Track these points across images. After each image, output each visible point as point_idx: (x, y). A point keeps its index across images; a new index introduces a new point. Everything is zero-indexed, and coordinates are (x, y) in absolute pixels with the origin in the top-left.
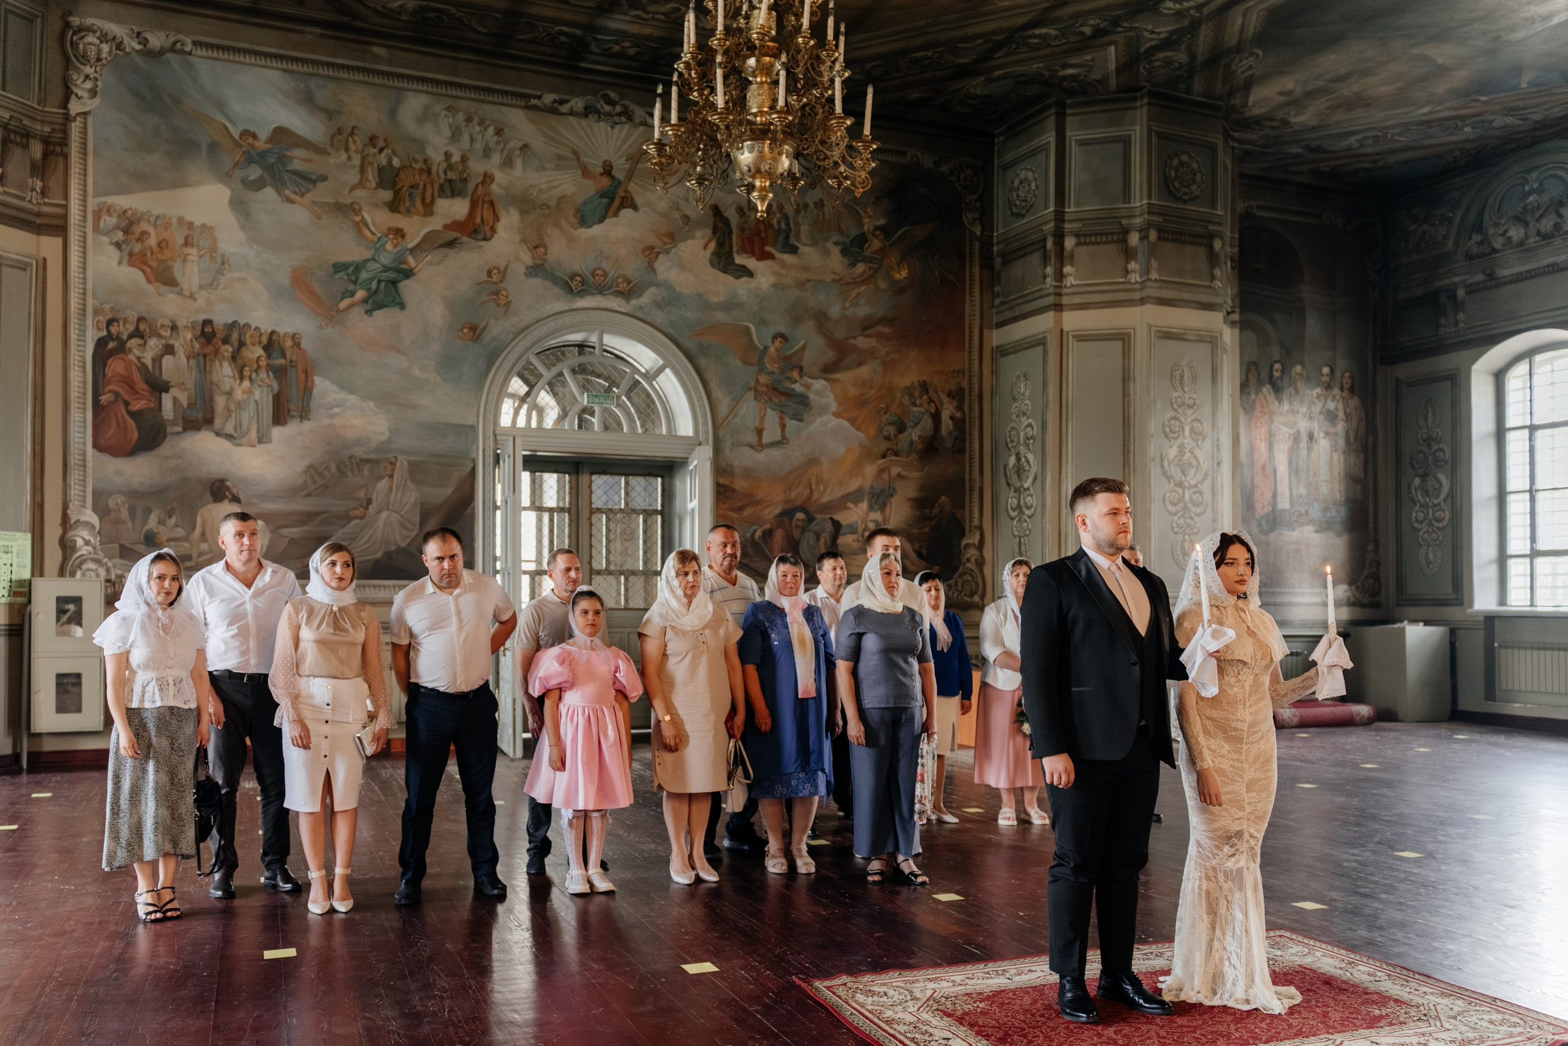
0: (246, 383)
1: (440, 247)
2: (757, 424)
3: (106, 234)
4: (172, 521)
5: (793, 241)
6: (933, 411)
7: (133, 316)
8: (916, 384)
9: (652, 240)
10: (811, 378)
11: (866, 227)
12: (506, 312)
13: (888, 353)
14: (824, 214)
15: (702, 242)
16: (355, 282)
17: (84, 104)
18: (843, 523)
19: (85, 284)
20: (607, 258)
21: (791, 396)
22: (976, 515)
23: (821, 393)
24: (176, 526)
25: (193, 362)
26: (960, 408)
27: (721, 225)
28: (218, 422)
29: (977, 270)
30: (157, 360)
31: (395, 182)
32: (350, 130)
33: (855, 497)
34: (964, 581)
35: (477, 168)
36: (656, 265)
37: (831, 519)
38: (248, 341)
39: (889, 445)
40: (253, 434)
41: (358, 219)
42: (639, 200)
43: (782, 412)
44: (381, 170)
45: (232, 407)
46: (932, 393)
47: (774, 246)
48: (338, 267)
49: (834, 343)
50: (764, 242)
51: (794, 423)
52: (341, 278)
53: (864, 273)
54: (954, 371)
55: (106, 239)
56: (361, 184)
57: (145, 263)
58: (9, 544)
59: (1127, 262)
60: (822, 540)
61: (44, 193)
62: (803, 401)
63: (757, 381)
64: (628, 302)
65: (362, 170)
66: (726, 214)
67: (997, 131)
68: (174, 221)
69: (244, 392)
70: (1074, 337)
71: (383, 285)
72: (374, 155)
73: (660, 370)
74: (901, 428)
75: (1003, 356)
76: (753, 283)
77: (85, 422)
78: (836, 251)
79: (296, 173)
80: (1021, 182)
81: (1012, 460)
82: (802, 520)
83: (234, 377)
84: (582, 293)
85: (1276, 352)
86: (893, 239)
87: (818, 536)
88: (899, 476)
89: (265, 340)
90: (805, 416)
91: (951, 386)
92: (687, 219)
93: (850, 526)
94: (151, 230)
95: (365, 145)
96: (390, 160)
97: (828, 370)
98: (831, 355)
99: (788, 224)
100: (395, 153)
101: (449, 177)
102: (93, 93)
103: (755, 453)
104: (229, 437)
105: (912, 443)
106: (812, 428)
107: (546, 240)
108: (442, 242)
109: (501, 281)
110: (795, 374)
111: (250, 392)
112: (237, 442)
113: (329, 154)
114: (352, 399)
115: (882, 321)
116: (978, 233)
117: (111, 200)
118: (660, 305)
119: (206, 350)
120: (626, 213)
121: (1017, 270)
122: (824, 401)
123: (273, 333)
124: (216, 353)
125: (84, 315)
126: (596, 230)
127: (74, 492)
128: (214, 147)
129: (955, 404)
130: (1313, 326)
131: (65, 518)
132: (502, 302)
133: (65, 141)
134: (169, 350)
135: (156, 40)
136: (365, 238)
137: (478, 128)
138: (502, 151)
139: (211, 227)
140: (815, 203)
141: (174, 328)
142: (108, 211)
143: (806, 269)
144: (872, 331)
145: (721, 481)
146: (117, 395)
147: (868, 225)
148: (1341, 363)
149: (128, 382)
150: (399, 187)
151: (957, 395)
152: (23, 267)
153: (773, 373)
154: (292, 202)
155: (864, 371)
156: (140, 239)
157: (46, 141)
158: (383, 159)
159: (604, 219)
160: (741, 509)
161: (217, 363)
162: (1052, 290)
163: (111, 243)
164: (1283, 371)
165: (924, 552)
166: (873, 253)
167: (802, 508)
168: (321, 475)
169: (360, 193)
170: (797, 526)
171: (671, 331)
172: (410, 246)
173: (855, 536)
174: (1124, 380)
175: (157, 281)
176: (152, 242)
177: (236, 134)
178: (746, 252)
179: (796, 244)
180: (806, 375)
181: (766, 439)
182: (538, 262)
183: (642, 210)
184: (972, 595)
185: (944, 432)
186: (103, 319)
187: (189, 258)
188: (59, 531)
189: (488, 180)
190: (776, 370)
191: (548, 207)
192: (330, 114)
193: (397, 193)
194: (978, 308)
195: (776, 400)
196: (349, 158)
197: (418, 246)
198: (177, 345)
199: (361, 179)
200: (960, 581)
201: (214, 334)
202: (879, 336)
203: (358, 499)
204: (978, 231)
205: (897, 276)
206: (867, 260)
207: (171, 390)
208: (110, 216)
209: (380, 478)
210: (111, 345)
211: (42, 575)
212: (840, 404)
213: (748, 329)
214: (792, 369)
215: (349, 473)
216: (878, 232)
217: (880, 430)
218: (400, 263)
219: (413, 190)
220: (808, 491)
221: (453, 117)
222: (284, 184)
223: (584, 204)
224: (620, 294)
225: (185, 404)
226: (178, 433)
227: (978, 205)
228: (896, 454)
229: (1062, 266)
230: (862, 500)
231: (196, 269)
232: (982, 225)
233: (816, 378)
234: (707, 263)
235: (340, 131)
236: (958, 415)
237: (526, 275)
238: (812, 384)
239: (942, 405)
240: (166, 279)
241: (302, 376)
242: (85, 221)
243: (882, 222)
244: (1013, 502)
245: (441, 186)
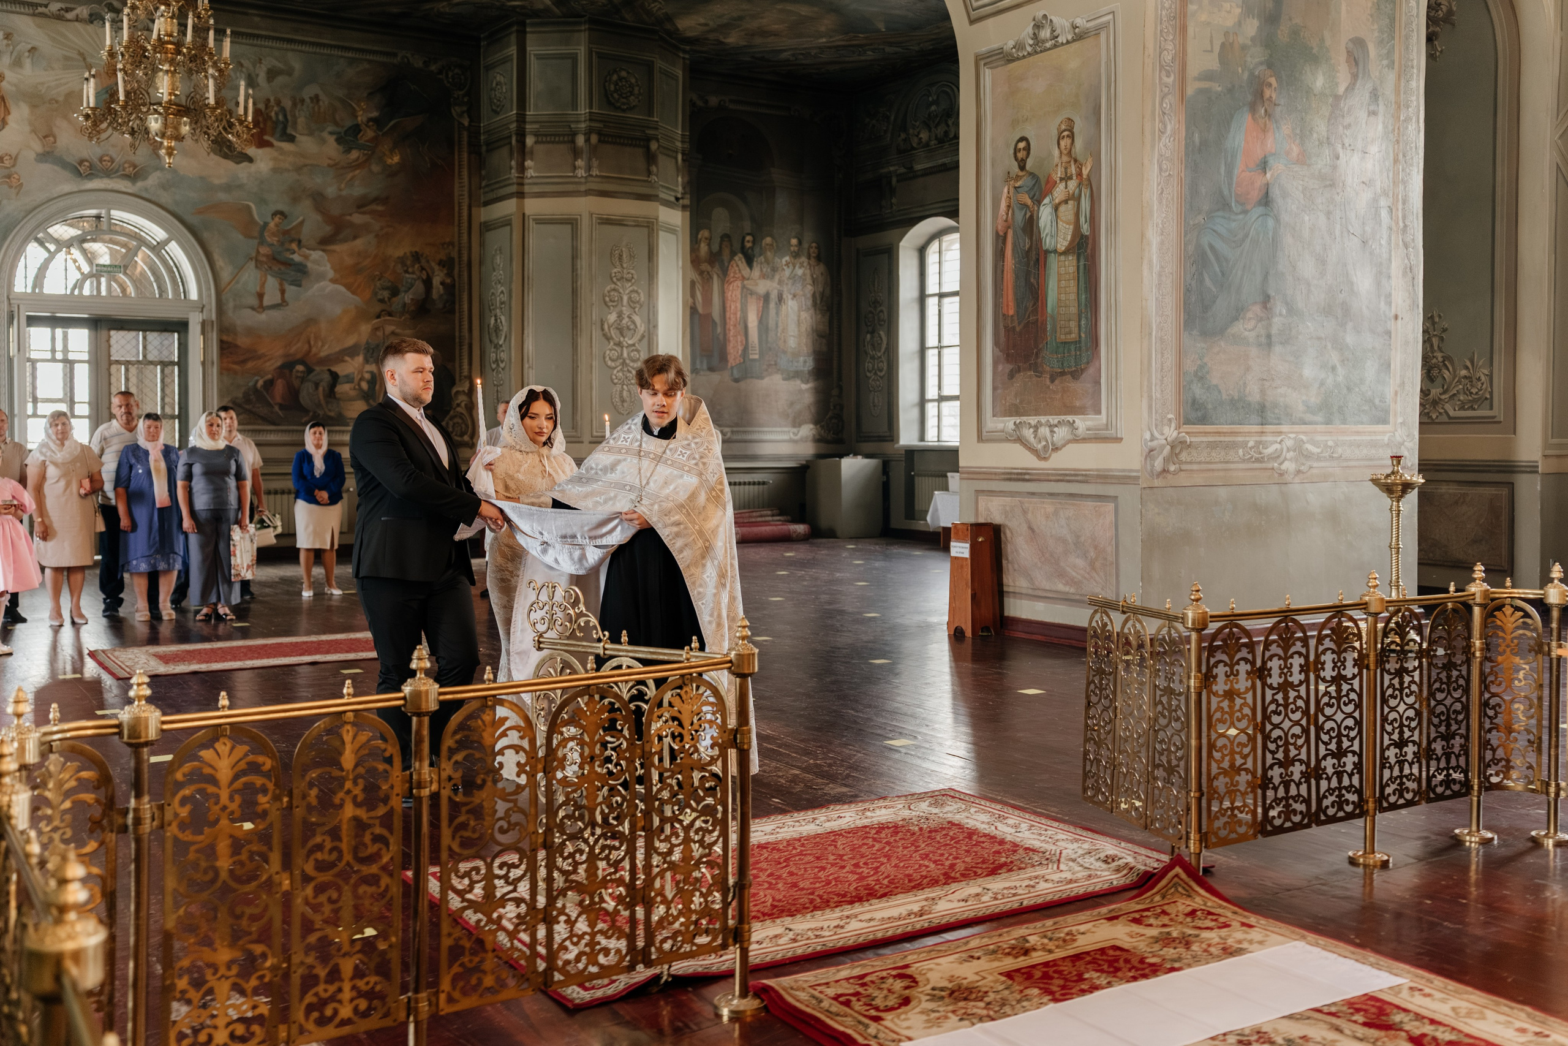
2: (258, 289)
5: (290, 131)
6: (425, 277)
8: (409, 255)
10: (308, 249)
12: (18, 193)
13: (382, 228)
14: (319, 108)
18: (340, 373)
20: (112, 146)
21: (291, 265)
22: (466, 366)
23: (318, 261)
26: (450, 274)
29: (465, 155)
33: (352, 351)
37: (330, 370)
39: (383, 307)
43: (280, 278)
46: (423, 262)
47: (272, 135)
49: (329, 219)
50: (262, 132)
51: (293, 287)
53: (359, 158)
54: (444, 243)
59: (575, 159)
60: (321, 388)
62: (301, 270)
63: (258, 252)
64: (134, 185)
67: (483, 36)
70: (533, 220)
73: (166, 242)
74: (395, 292)
75: (486, 232)
76: (253, 168)
78: (331, 140)
80: (497, 84)
81: (493, 321)
82: (302, 372)
84: (90, 176)
85: (747, 226)
86: (386, 129)
87: (317, 385)
88: (393, 333)
90: (303, 283)
91: (442, 256)
93: (347, 376)
97: (324, 242)
98: (328, 229)
99: (285, 116)
103: (257, 314)
105: (405, 305)
106: (310, 293)
107: (55, 130)
109: (13, 166)
110: (294, 246)
115: (376, 200)
116: (468, 124)
118: (164, 186)
121: (494, 159)
122: (321, 269)
129: (446, 272)
130: (782, 204)
132: (15, 184)
138: (12, 53)
140: (311, 99)
143: (303, 155)
144: (367, 209)
145: (225, 338)
147: (361, 118)
148: (808, 236)
151: (448, 264)
153: (273, 245)
155: (359, 243)
160: (244, 362)
162: (516, 180)
164: (754, 242)
166: (367, 141)
167: (302, 362)
170: (297, 377)
171: (177, 209)
173: (352, 385)
174: (573, 258)
179: (293, 133)
181: (267, 301)
182: (47, 149)
184: (462, 435)
185: (435, 295)
190: (275, 243)
191: (57, 102)
194: (466, 189)
195: (276, 268)
202: (372, 213)
204: (466, 122)
205: (389, 161)
206: (360, 148)
212: (335, 271)
213: (248, 208)
214: (292, 241)
216: (371, 123)
217: (375, 294)
220: (306, 347)
224: (127, 177)
227: (466, 99)
228: (390, 315)
229: (524, 159)
230: (359, 354)
232: (470, 117)
233: (314, 250)
234: (207, 150)
236: (448, 281)
237: (36, 161)
238: (310, 255)
239: (434, 272)
243: (375, 114)
244: (493, 355)
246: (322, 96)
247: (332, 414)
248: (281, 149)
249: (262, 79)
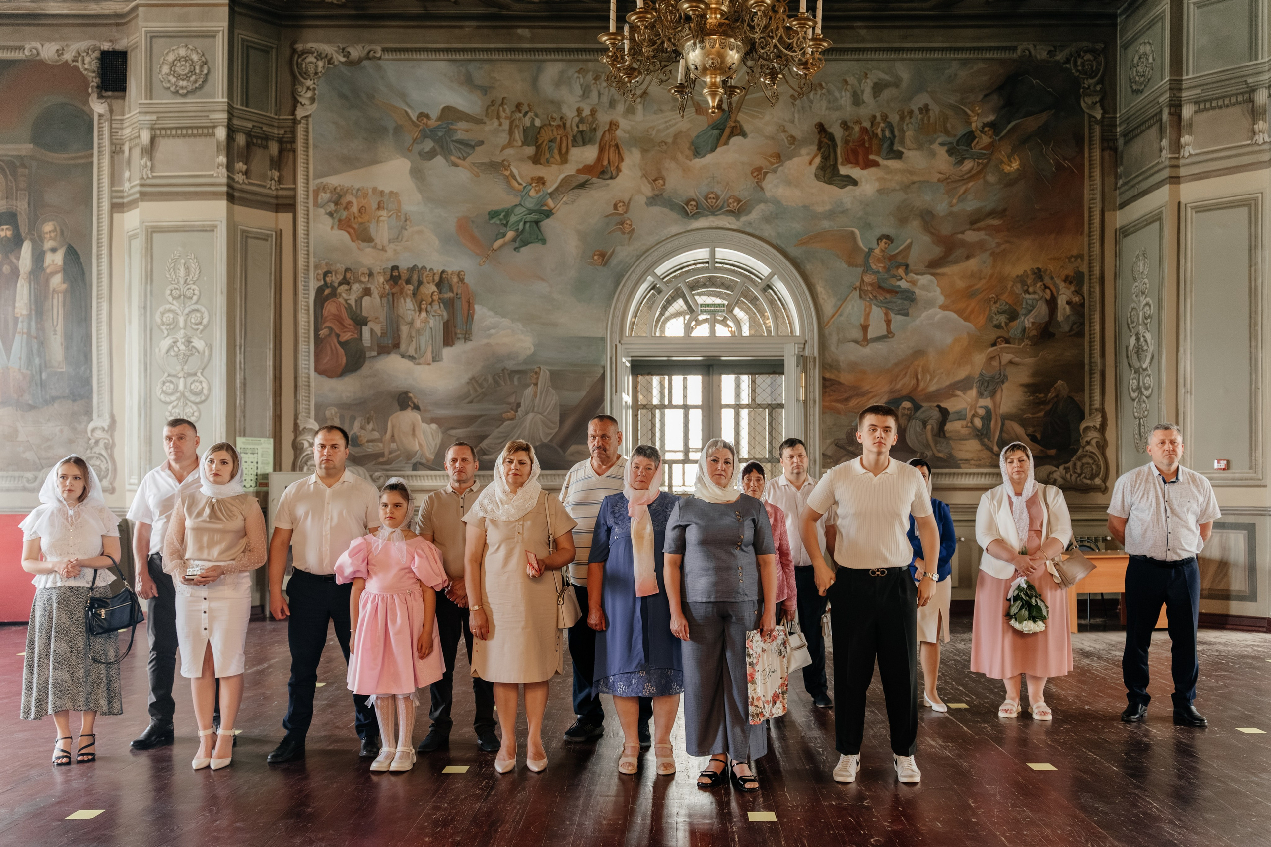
0: (424, 314)
1: (574, 188)
2: (862, 321)
3: (322, 207)
4: (370, 426)
5: (897, 147)
6: (1048, 297)
7: (341, 267)
8: (1029, 272)
9: (760, 162)
10: (916, 274)
11: (974, 125)
12: (630, 239)
13: (998, 245)
14: (929, 118)
15: (808, 158)
16: (506, 225)
17: (307, 110)
18: (951, 410)
19: (308, 246)
20: (718, 182)
21: (897, 292)
22: (1097, 398)
23: (928, 287)
24: (373, 430)
25: (384, 300)
26: (1078, 292)
27: (826, 141)
28: (403, 347)
29: (1097, 154)
30: (359, 301)
31: (537, 138)
32: (500, 102)
33: (964, 385)
34: (1083, 465)
35: (604, 118)
36: (764, 184)
37: (939, 406)
38: (425, 280)
39: (1000, 333)
40: (429, 355)
41: (507, 173)
42: (747, 127)
43: (886, 308)
44: (525, 130)
45: (413, 334)
46: (1047, 280)
47: (878, 154)
48: (493, 215)
49: (939, 239)
50: (868, 151)
51: (899, 317)
52: (495, 223)
53: (972, 169)
54: (1072, 256)
55: (322, 211)
56: (510, 145)
57: (350, 226)
58: (256, 447)
59: (1255, 124)
60: (929, 427)
61: (280, 181)
62: (909, 297)
63: (863, 281)
64: (738, 220)
65: (511, 132)
66: (830, 130)
67: (1119, 12)
68: (370, 191)
69: (422, 322)
70: (1192, 208)
71: (528, 225)
72: (520, 119)
73: (772, 278)
74: (1013, 315)
75: (1125, 236)
77: (309, 352)
78: (942, 152)
79: (460, 142)
80: (1140, 58)
81: (1133, 341)
82: (908, 409)
83: (414, 310)
84: (696, 216)
86: (1002, 134)
87: (925, 424)
88: (1011, 362)
89: (437, 278)
90: (910, 311)
91: (1069, 271)
92: (793, 139)
93: (957, 413)
94: (354, 200)
95: (513, 112)
96: (533, 121)
97: (934, 265)
98: (937, 251)
99: (892, 132)
100: (536, 115)
101: (581, 129)
102: (312, 100)
103: (861, 348)
104: (411, 358)
105: (1024, 330)
106: (918, 322)
107: (664, 173)
108: (575, 184)
109: (626, 213)
110: (901, 272)
111: (426, 321)
112: (417, 361)
113: (485, 123)
114: (506, 322)
115: (992, 214)
116: (1099, 117)
117: (325, 180)
118: (767, 219)
119: (394, 290)
120: (736, 140)
121: (1137, 147)
122: (930, 295)
123: (443, 272)
124: (401, 292)
125: (308, 270)
126: (709, 158)
127: (302, 407)
128: (398, 130)
129: (1073, 288)
131: (296, 425)
132: (627, 230)
133: (293, 141)
134: (367, 292)
135: (356, 52)
136: (512, 188)
137: (605, 84)
138: (625, 101)
139: (396, 193)
140: (920, 109)
141: (371, 275)
142: (324, 188)
143: (911, 173)
144: (981, 224)
145: (827, 375)
146: (331, 329)
147: (976, 123)
149: (339, 319)
150: (540, 142)
151: (1076, 280)
152: (265, 238)
153: (878, 272)
154: (456, 165)
155: (973, 264)
156: (346, 208)
157: (280, 141)
158: (527, 121)
159: (716, 148)
160: (847, 400)
161: (402, 300)
162: (1167, 163)
163: (327, 214)
165: (1038, 436)
166: (981, 149)
167: (909, 398)
168: (481, 385)
169: (510, 151)
170: (903, 415)
171: (780, 241)
172: (549, 191)
173: (964, 423)
174: (1250, 250)
175: (358, 239)
176: (355, 209)
177: (414, 117)
178: (851, 163)
179: (900, 149)
180: (911, 271)
181: (870, 335)
182: (657, 192)
183: (750, 136)
184: (1092, 477)
185: (1060, 317)
186: (320, 272)
187: (381, 219)
188: (292, 436)
189: (614, 127)
190: (881, 270)
191: (666, 144)
192: (484, 90)
193: (538, 148)
194: (1098, 191)
195: (882, 298)
196: (500, 124)
197: (556, 189)
198: (373, 288)
199: (510, 139)
200: (1079, 464)
201: (399, 277)
202: (987, 228)
203: (510, 404)
204: (1098, 114)
205: (1007, 169)
206: (974, 157)
207: (369, 323)
208: (325, 193)
209: (527, 386)
210: (327, 292)
211: (280, 470)
212: (946, 296)
213: (853, 233)
214: (898, 268)
215: (502, 382)
216: (986, 129)
217: (991, 319)
218: (542, 206)
219: (551, 144)
220: (914, 381)
221: (584, 78)
222: (450, 153)
223: (697, 137)
224: (731, 213)
225: (379, 335)
226: (374, 357)
227: (1098, 88)
228: (1007, 341)
229: (1179, 135)
230: (971, 388)
231: (386, 227)
232: (1103, 108)
233: (922, 274)
234: (813, 177)
235: (493, 103)
236: (1076, 299)
237: (647, 204)
238: (918, 280)
239: (1058, 290)
240: (364, 236)
241: (465, 306)
242: (308, 199)
243: (991, 118)
244: (1134, 383)
245: (575, 137)
246: (932, 105)
247: (941, 455)
248: (887, 167)
249: (867, 96)
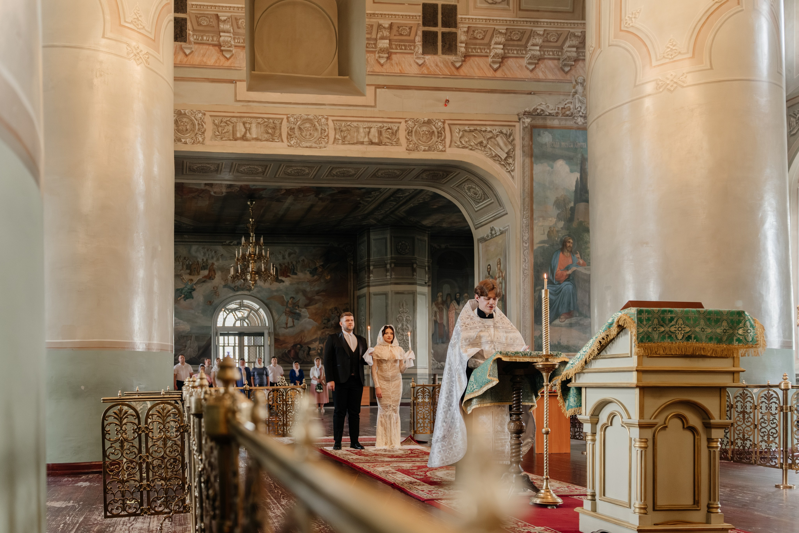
2: (286, 322)
5: (295, 271)
8: (333, 308)
12: (218, 297)
13: (324, 300)
14: (304, 263)
16: (181, 293)
18: (311, 347)
21: (296, 314)
23: (305, 312)
29: (352, 274)
32: (179, 257)
33: (315, 340)
35: (210, 262)
37: (308, 347)
39: (325, 325)
41: (182, 278)
43: (293, 318)
44: (187, 265)
46: (339, 310)
47: (290, 274)
48: (178, 290)
49: (308, 298)
50: (287, 273)
51: (296, 321)
52: (178, 292)
53: (317, 278)
54: (345, 303)
56: (182, 269)
59: (387, 273)
62: (299, 315)
63: (286, 310)
64: (249, 292)
65: (183, 266)
70: (373, 294)
71: (188, 293)
72: (185, 262)
73: (259, 309)
74: (329, 320)
76: (284, 284)
78: (308, 273)
82: (299, 347)
84: (238, 291)
86: (326, 268)
87: (304, 351)
88: (328, 333)
90: (299, 319)
95: (183, 260)
96: (189, 263)
97: (306, 306)
98: (307, 302)
99: (294, 267)
100: (190, 261)
101: (203, 265)
103: (285, 330)
105: (332, 324)
107: (228, 278)
109: (217, 290)
110: (297, 308)
114: (182, 321)
115: (323, 291)
118: (258, 292)
132: (217, 295)
136: (183, 282)
137: (210, 252)
138: (216, 257)
140: (302, 261)
143: (300, 279)
144: (320, 294)
145: (276, 337)
147: (318, 265)
150: (191, 269)
155: (317, 306)
158: (187, 263)
160: (281, 345)
162: (367, 281)
164: (460, 296)
166: (319, 272)
167: (299, 344)
170: (298, 349)
171: (262, 298)
172: (194, 283)
178: (283, 276)
181: (288, 326)
182: (226, 285)
189: (213, 265)
190: (291, 307)
194: (352, 285)
195: (291, 315)
196: (179, 263)
203: (183, 346)
204: (352, 263)
205: (327, 278)
206: (317, 275)
209: (188, 340)
212: (310, 315)
213: (283, 297)
214: (296, 306)
215: (181, 339)
216: (321, 267)
217: (322, 321)
218: (192, 287)
219: (195, 269)
221: (205, 250)
224: (247, 290)
227: (352, 255)
228: (327, 328)
229: (369, 274)
230: (317, 341)
232: (354, 261)
234: (272, 281)
235: (177, 257)
237: (223, 287)
243: (322, 264)
245: (201, 268)
246: (305, 259)
247: (309, 360)
248: (292, 277)
249: (287, 256)
